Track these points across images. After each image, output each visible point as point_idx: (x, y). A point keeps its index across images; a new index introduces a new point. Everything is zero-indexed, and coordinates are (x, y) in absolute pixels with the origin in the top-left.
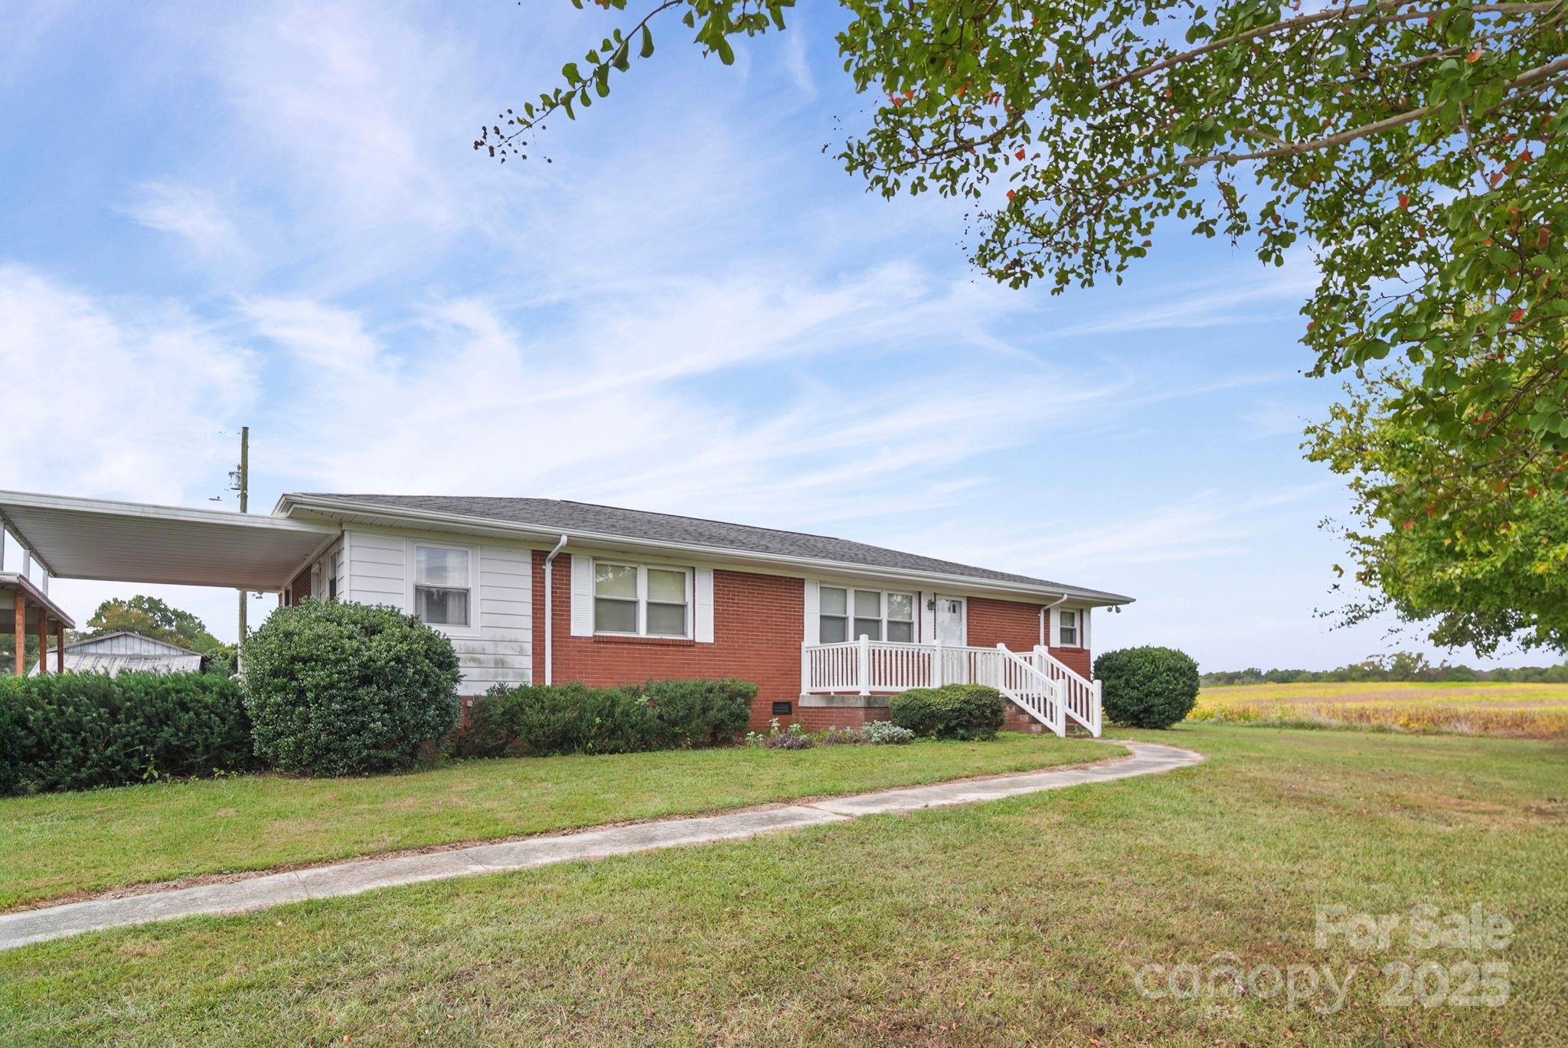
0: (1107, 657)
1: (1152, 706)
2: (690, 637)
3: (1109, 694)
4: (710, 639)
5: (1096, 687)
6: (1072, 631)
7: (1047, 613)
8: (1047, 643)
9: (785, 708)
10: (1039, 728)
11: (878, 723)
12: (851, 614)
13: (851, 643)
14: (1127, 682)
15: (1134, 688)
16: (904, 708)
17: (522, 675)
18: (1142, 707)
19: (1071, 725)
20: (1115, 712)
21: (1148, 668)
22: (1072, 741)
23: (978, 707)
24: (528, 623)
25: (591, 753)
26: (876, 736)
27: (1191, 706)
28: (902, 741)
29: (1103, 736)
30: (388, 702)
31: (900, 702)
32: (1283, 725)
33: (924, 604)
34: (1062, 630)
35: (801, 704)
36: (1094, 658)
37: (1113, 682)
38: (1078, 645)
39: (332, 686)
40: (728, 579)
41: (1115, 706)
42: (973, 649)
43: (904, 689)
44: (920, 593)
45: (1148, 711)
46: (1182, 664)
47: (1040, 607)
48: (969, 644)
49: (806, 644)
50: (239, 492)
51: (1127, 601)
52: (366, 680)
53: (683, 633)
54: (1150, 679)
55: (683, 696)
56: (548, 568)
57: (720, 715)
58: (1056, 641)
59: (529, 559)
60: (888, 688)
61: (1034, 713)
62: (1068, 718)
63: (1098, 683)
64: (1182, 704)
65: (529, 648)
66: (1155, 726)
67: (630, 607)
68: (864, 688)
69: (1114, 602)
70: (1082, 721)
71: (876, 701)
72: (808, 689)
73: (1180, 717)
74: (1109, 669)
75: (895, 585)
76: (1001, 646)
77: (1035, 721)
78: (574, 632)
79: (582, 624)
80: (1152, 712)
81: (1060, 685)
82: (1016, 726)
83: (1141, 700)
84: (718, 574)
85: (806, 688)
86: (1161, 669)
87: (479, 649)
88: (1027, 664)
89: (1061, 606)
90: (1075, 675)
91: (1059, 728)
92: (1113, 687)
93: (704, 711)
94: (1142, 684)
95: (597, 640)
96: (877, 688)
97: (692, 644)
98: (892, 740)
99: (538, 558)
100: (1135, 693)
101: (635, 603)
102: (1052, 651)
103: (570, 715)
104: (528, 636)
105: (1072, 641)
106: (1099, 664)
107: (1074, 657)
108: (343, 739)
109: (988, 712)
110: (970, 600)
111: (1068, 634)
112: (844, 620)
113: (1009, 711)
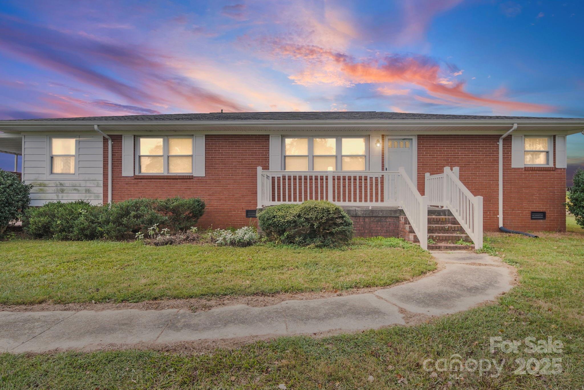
2: (190, 174)
4: (203, 174)
7: (507, 140)
8: (506, 165)
9: (254, 215)
12: (309, 153)
24: (101, 171)
33: (373, 143)
44: (369, 136)
47: (498, 137)
56: (110, 143)
58: (519, 163)
59: (101, 140)
65: (102, 183)
75: (345, 133)
78: (124, 174)
79: (128, 170)
84: (209, 137)
87: (78, 185)
89: (523, 135)
95: (136, 178)
97: (191, 177)
101: (162, 156)
104: (101, 177)
110: (420, 137)
112: (307, 157)
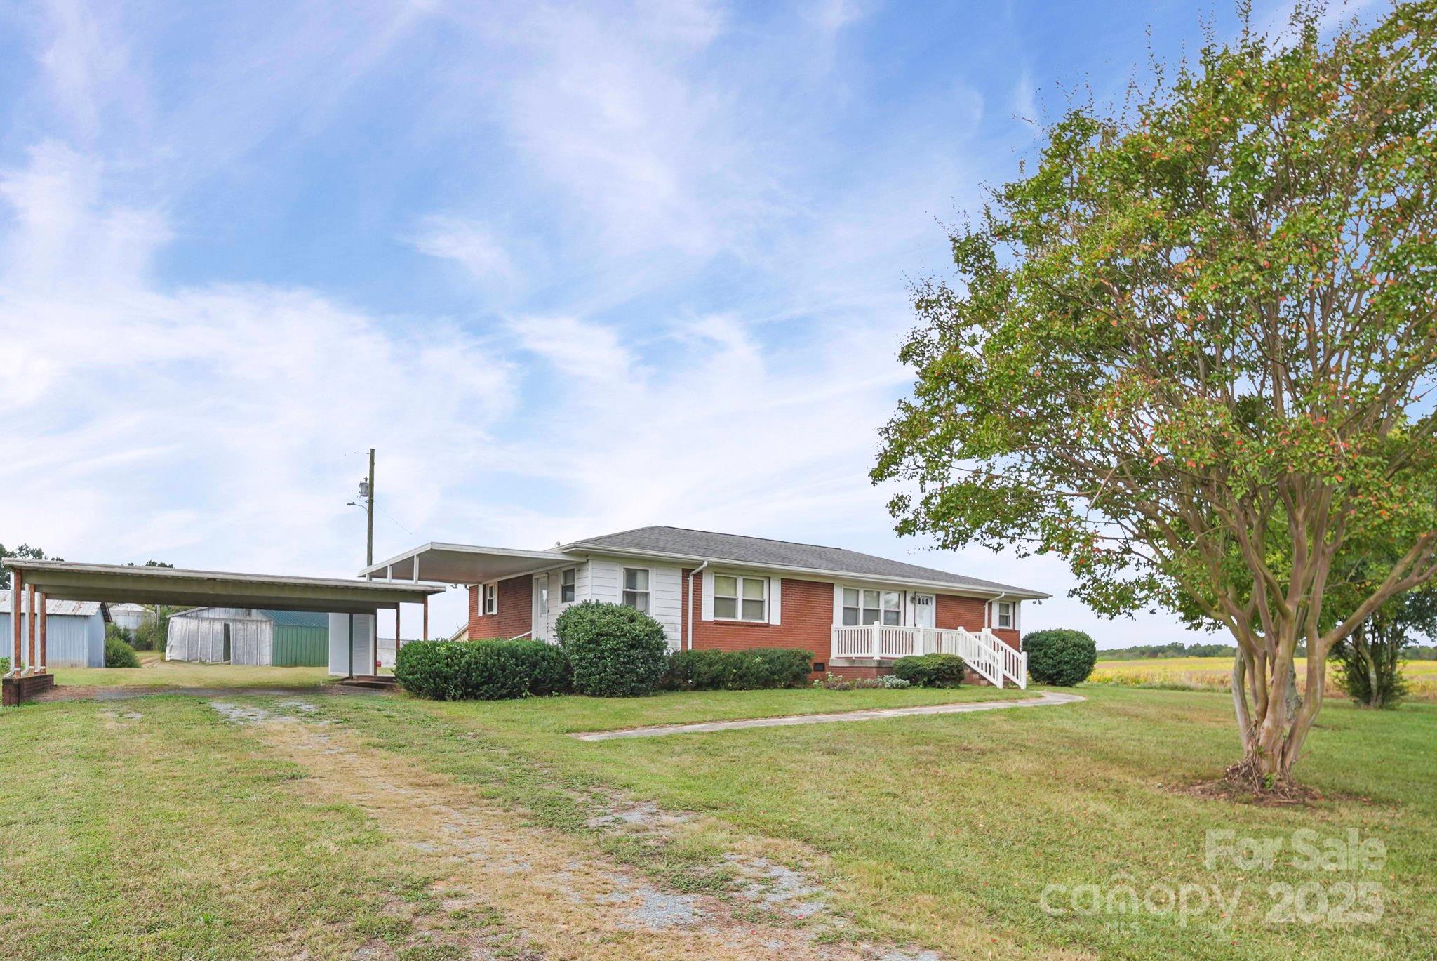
0: (1032, 636)
1: (1062, 671)
2: (766, 621)
3: (1032, 662)
4: (778, 623)
5: (1023, 657)
6: (1007, 617)
7: (990, 604)
8: (990, 626)
9: (821, 667)
10: (986, 682)
11: (887, 676)
12: (861, 606)
13: (861, 626)
14: (1045, 653)
15: (1050, 658)
16: (903, 667)
17: (676, 644)
18: (1055, 671)
19: (1007, 681)
20: (1036, 675)
21: (1060, 644)
22: (1007, 690)
23: (949, 668)
24: (679, 613)
25: (730, 689)
26: (888, 684)
27: (1089, 672)
28: (903, 687)
29: (1027, 688)
30: (643, 657)
31: (901, 663)
32: (1163, 687)
33: (908, 599)
34: (1001, 616)
35: (830, 664)
36: (1022, 636)
37: (1035, 653)
38: (1011, 627)
39: (619, 649)
40: (791, 584)
41: (1036, 670)
42: (940, 630)
43: (901, 656)
44: (905, 592)
45: (1060, 674)
46: (1086, 643)
47: (984, 601)
48: (937, 626)
49: (834, 626)
50: (367, 498)
51: (1046, 597)
52: (633, 647)
53: (762, 618)
54: (1061, 652)
55: (778, 658)
56: (691, 579)
57: (797, 670)
58: (996, 624)
59: (680, 574)
60: (891, 655)
61: (983, 673)
62: (1005, 677)
63: (1024, 654)
64: (1083, 669)
65: (680, 628)
66: (1064, 684)
67: (732, 602)
68: (876, 655)
69: (1038, 597)
70: (1014, 679)
71: (884, 663)
72: (836, 655)
73: (1082, 679)
74: (1033, 644)
75: (890, 588)
76: (961, 629)
77: (984, 678)
78: (703, 619)
79: (708, 614)
80: (1062, 675)
81: (1000, 656)
82: (971, 682)
83: (1055, 666)
84: (784, 581)
85: (834, 654)
86: (1069, 645)
88: (977, 640)
89: (1000, 600)
90: (1010, 649)
91: (999, 683)
92: (1036, 657)
93: (790, 666)
94: (1055, 655)
95: (716, 623)
96: (884, 655)
97: (768, 626)
98: (897, 687)
99: (686, 573)
100: (1051, 661)
101: (735, 600)
102: (994, 632)
103: (719, 667)
104: (679, 620)
105: (1007, 624)
106: (1026, 641)
107: (1008, 635)
108: (623, 677)
109: (955, 671)
110: (938, 596)
111: (1004, 620)
112: (857, 610)
113: (966, 671)
